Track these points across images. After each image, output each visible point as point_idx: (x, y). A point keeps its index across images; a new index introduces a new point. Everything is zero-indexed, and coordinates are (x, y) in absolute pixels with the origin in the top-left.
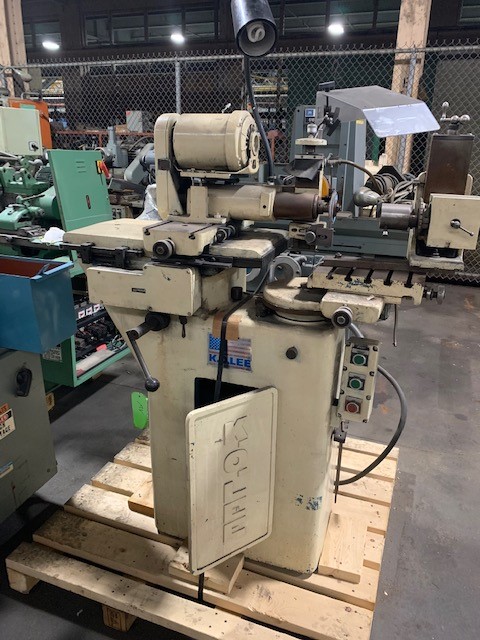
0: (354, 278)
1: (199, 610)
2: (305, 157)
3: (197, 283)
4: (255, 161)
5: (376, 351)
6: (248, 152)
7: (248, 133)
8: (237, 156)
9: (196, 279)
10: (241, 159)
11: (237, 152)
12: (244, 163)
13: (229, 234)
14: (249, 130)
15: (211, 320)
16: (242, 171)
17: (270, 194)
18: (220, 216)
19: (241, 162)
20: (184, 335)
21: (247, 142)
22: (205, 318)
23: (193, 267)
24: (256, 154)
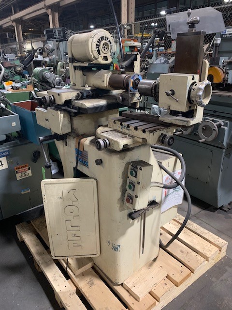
0: (123, 124)
1: (60, 276)
3: (66, 119)
4: (106, 57)
5: (141, 170)
6: (99, 52)
7: (99, 41)
8: (91, 54)
9: (64, 117)
10: (94, 55)
11: (90, 52)
12: (97, 58)
13: (85, 95)
14: (100, 39)
15: (75, 139)
16: (94, 62)
17: (106, 75)
18: (88, 86)
19: (94, 57)
20: (66, 145)
21: (98, 46)
22: (74, 138)
23: (61, 110)
24: (106, 53)
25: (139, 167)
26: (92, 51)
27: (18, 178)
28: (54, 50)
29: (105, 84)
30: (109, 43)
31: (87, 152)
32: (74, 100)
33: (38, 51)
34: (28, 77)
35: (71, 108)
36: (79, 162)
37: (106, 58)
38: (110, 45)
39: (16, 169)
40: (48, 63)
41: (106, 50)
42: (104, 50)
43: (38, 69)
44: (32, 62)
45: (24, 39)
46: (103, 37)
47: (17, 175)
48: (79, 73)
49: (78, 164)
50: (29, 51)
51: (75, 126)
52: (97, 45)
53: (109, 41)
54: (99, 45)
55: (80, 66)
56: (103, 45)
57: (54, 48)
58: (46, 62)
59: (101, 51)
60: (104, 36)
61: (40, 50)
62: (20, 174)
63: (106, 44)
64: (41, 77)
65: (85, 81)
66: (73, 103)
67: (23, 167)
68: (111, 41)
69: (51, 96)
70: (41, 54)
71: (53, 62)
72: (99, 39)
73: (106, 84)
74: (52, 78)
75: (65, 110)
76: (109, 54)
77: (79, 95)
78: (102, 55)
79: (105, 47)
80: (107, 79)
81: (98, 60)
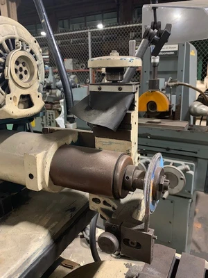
4: (28, 96)
6: (4, 83)
14: (6, 47)
17: (39, 156)
24: (28, 85)
29: (40, 182)
30: (31, 58)
37: (27, 101)
41: (26, 77)
42: (21, 77)
46: (13, 40)
53: (32, 52)
54: (4, 65)
56: (17, 63)
59: (11, 83)
60: (16, 36)
63: (23, 61)
72: (2, 47)
73: (43, 183)
76: (36, 85)
78: (16, 92)
79: (21, 69)
80: (44, 168)
81: (5, 108)
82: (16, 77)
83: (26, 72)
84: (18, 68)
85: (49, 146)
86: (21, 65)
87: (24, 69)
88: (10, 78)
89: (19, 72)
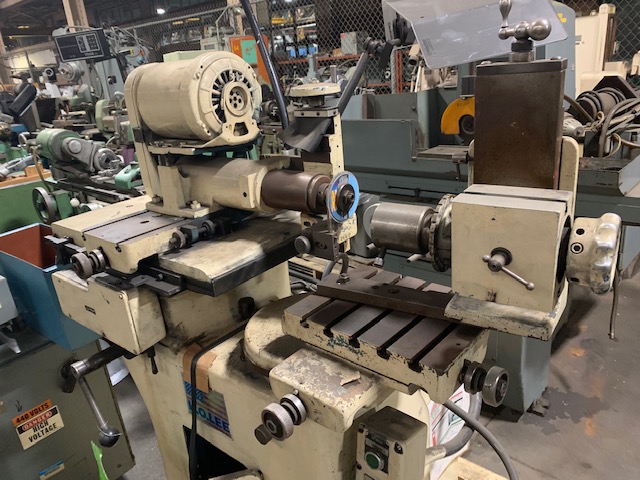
0: (335, 332)
2: (308, 114)
3: (148, 307)
4: (243, 124)
5: (400, 452)
6: (220, 113)
7: (218, 85)
8: (200, 122)
9: (141, 303)
10: (208, 126)
11: (197, 116)
12: (217, 130)
13: (195, 235)
14: (221, 80)
15: (181, 355)
16: (211, 143)
17: (251, 177)
18: (198, 206)
19: (210, 130)
20: (155, 371)
21: (217, 99)
22: (176, 352)
23: (129, 289)
24: (242, 113)
25: (392, 445)
26: (203, 115)
27: (26, 444)
28: (83, 73)
29: (252, 201)
30: (244, 86)
31: (222, 396)
32: (166, 254)
33: (44, 74)
34: (28, 137)
35: (158, 280)
36: (198, 416)
37: (242, 128)
38: (248, 91)
39: (18, 421)
40: (71, 104)
41: (240, 106)
42: (235, 106)
43: (48, 133)
44: (33, 104)
45: (8, 49)
46: (227, 72)
47: (22, 436)
48: (169, 173)
49: (198, 422)
50: (23, 76)
51: (175, 320)
52: (214, 96)
53: (245, 81)
54: (220, 97)
55: (169, 155)
56: (232, 93)
57: (83, 69)
58: (66, 102)
59: (226, 112)
60: (231, 69)
61: (48, 72)
62: (30, 433)
63: (237, 90)
64: (58, 153)
65: (187, 190)
66: (164, 265)
67: (37, 411)
68: (251, 79)
69: (96, 251)
70: (53, 79)
71: (84, 99)
72: (217, 81)
73: (255, 201)
74: (88, 152)
75: (142, 288)
76: (250, 113)
77: (179, 239)
78: (232, 121)
79: (235, 99)
80: (255, 187)
81: (222, 135)
82: (230, 106)
83: (240, 101)
84: (232, 98)
85: (260, 169)
86: (235, 95)
87: (238, 97)
88: (225, 108)
89: (234, 102)
